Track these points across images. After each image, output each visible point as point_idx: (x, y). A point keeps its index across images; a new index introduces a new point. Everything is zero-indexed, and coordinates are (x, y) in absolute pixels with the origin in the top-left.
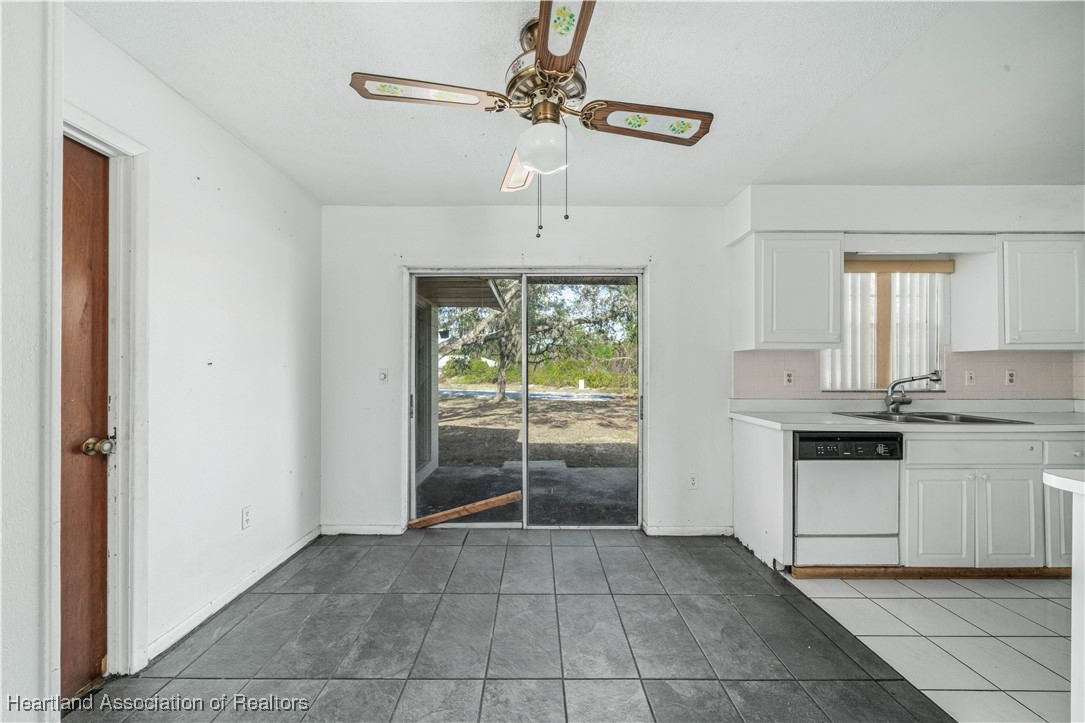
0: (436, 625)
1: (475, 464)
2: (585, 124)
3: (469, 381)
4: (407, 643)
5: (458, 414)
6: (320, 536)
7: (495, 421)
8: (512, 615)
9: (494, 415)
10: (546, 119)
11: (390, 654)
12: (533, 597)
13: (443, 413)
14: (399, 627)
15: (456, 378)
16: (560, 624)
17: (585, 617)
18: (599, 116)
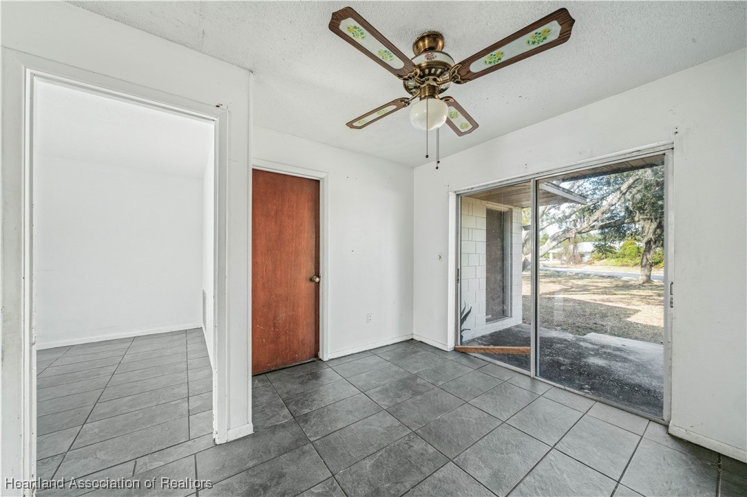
0: (419, 397)
1: (562, 329)
2: (458, 82)
3: (620, 263)
4: (399, 397)
5: (588, 290)
6: (412, 339)
7: (621, 301)
8: (461, 416)
9: (628, 294)
10: (425, 97)
11: (389, 397)
12: (486, 415)
13: (572, 288)
14: (403, 389)
15: (605, 260)
16: (485, 437)
17: (510, 446)
18: (463, 72)
